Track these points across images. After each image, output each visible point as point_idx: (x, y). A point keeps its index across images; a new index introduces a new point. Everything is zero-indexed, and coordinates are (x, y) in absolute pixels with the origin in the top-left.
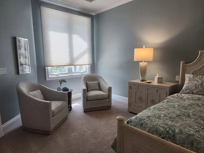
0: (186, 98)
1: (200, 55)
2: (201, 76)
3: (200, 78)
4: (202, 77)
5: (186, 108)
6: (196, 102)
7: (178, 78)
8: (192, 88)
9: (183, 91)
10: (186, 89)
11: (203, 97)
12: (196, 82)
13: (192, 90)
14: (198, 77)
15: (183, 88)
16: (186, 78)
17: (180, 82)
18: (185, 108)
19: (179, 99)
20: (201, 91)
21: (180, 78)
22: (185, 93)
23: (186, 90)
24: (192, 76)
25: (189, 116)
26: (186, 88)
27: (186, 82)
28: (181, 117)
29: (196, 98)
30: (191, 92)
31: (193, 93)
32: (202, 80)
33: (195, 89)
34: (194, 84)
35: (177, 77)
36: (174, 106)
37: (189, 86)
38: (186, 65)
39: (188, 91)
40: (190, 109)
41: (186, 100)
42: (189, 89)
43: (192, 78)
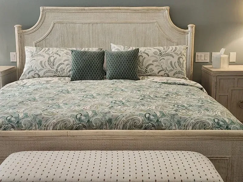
0: (30, 84)
1: (42, 15)
2: (47, 49)
3: (45, 51)
4: (49, 49)
5: (31, 93)
6: (43, 86)
7: (14, 57)
8: (37, 68)
9: (24, 75)
10: (29, 71)
11: (52, 79)
12: (41, 59)
13: (37, 72)
14: (43, 49)
15: (24, 70)
16: (27, 53)
17: (18, 64)
18: (29, 94)
19: (20, 88)
20: (49, 71)
21: (18, 55)
22: (29, 78)
23: (28, 73)
24: (34, 48)
25: (35, 100)
26: (28, 69)
27: (28, 59)
28: (24, 103)
29: (44, 82)
30: (36, 76)
31: (39, 77)
32: (48, 54)
33: (41, 70)
34: (39, 61)
35: (12, 54)
36: (14, 95)
37: (32, 66)
38: (24, 31)
39: (32, 73)
40: (36, 94)
41: (30, 86)
42: (33, 70)
43: (35, 52)
